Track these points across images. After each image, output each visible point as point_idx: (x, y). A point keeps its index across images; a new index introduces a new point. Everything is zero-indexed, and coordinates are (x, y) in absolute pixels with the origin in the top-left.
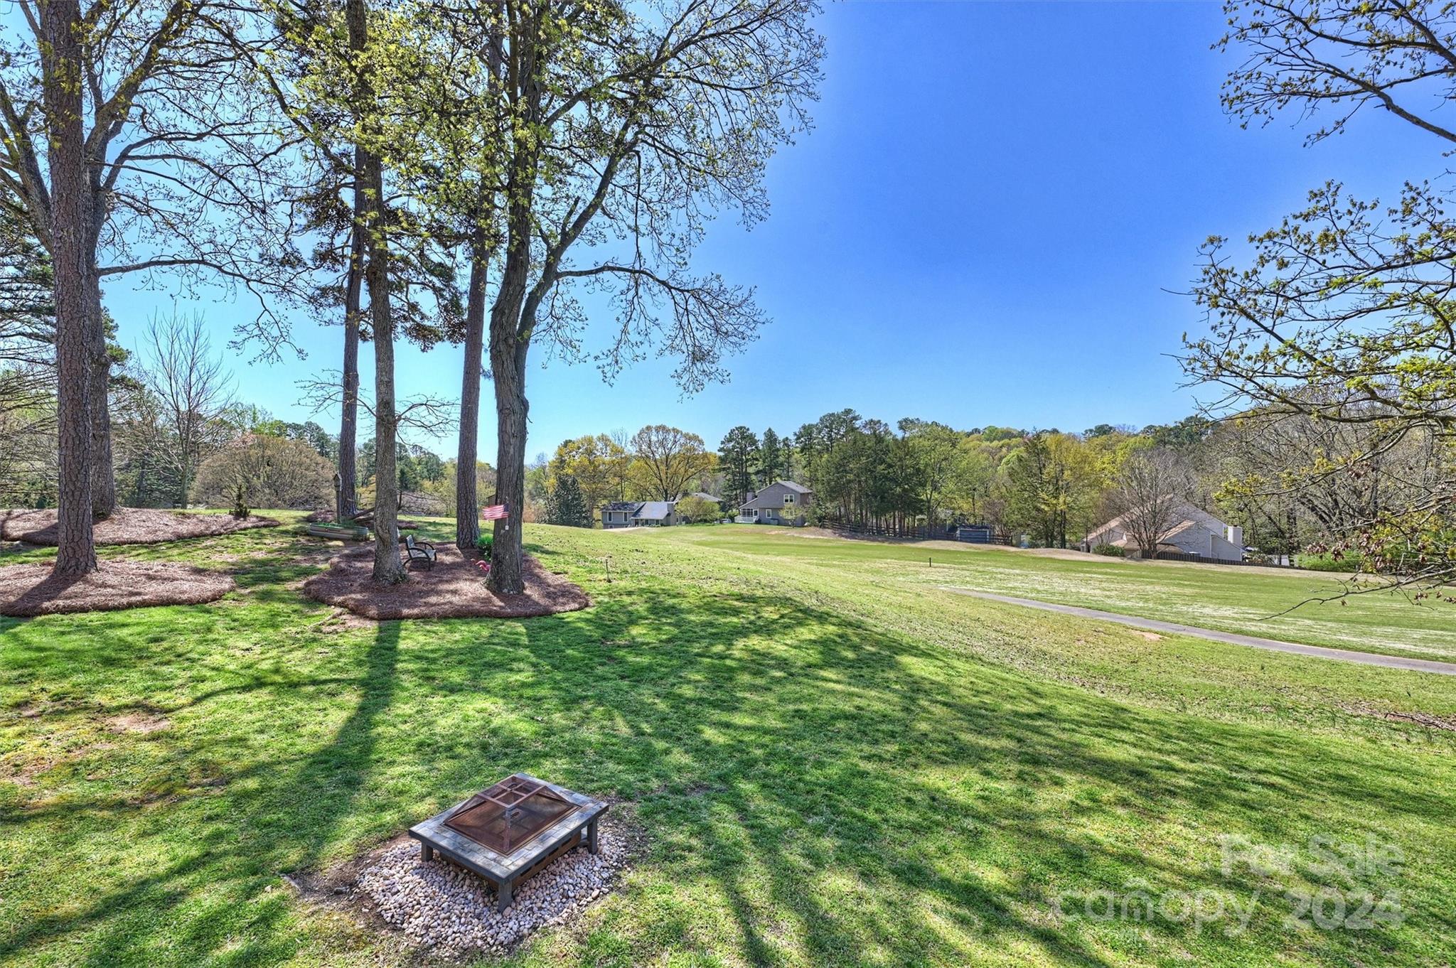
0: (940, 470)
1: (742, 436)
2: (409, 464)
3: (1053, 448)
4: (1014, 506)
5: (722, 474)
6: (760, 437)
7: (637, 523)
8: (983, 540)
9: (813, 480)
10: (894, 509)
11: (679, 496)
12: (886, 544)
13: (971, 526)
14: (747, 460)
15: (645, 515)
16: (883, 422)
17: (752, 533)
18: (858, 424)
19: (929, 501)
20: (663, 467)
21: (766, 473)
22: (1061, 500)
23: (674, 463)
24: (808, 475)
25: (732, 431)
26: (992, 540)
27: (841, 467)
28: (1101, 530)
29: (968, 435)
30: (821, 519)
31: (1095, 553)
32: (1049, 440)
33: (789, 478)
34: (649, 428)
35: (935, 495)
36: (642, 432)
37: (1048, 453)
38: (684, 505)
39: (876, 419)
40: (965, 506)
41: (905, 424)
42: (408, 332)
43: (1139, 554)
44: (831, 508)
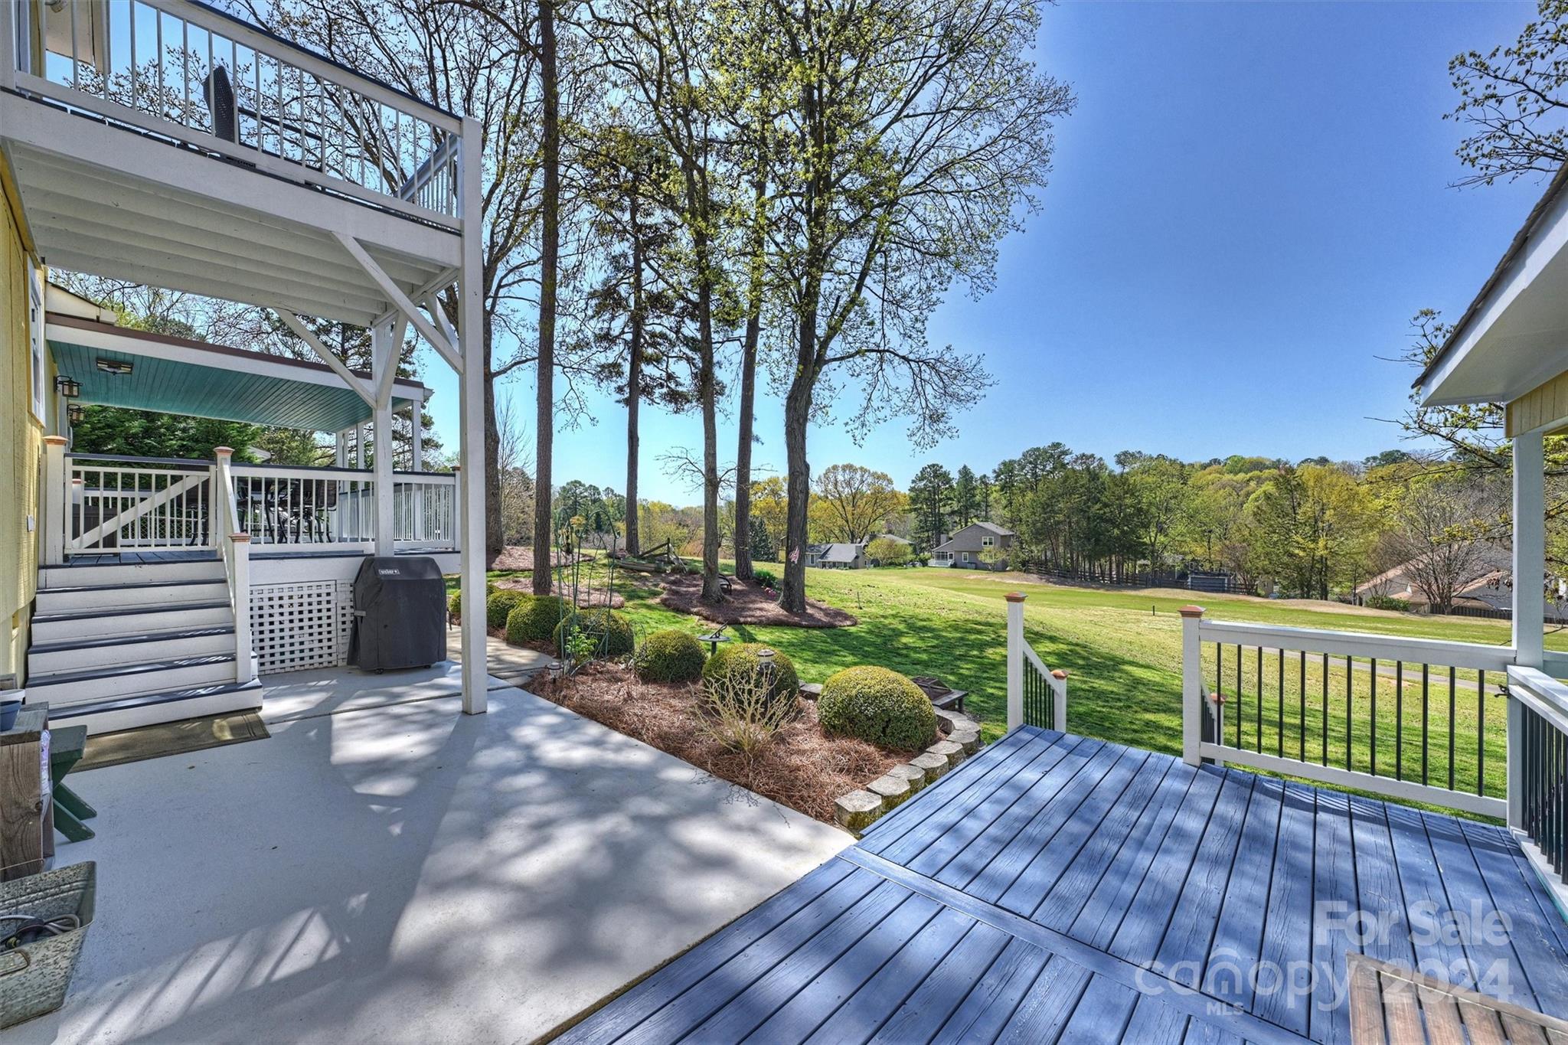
0: (1168, 510)
1: (935, 473)
2: (603, 506)
3: (1311, 483)
4: (1260, 550)
5: (913, 515)
6: (955, 475)
7: (824, 566)
8: (1221, 589)
9: (1014, 521)
10: (1110, 552)
11: (867, 537)
12: (1101, 591)
13: (1205, 573)
14: (941, 500)
15: (831, 557)
16: (1098, 456)
17: (947, 578)
18: (1067, 459)
19: (1153, 545)
20: (849, 508)
21: (963, 513)
22: (1321, 543)
23: (861, 503)
24: (1008, 515)
25: (924, 469)
26: (1234, 589)
27: (1048, 507)
28: (1377, 580)
29: (1204, 467)
30: (1024, 563)
31: (1368, 606)
32: (1308, 474)
33: (987, 519)
34: (835, 467)
35: (1161, 538)
36: (828, 471)
37: (1305, 490)
38: (875, 549)
39: (1088, 453)
40: (1199, 551)
41: (1123, 459)
42: (663, 397)
43: (1427, 608)
44: (1036, 550)
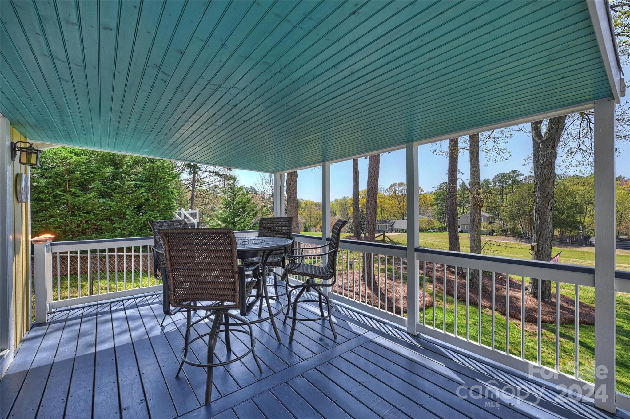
5: (436, 206)
7: (392, 230)
15: (396, 226)
18: (521, 178)
20: (403, 203)
30: (504, 232)
34: (395, 184)
36: (391, 186)
44: (510, 225)
